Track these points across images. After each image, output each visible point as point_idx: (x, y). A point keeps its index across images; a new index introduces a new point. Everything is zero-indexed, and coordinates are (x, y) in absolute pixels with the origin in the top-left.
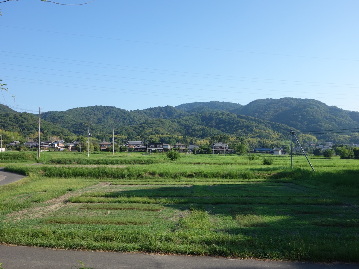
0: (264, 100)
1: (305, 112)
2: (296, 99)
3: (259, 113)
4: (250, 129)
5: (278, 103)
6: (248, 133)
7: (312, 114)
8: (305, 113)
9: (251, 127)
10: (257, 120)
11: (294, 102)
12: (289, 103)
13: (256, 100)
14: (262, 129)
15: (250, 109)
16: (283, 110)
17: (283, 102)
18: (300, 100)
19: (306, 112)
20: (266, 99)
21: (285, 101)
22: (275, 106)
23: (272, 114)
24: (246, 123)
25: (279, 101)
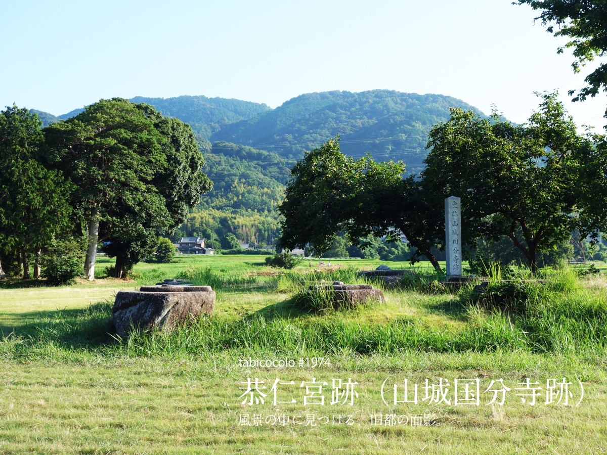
0: (323, 96)
1: (403, 135)
2: (403, 95)
3: (296, 135)
4: (223, 183)
5: (352, 105)
6: (217, 194)
7: (421, 139)
8: (404, 137)
9: (227, 179)
10: (266, 158)
11: (396, 103)
12: (380, 106)
13: (303, 95)
14: (257, 183)
15: (278, 122)
16: (355, 127)
17: (365, 102)
18: (412, 99)
19: (405, 132)
20: (331, 93)
21: (371, 101)
22: (341, 114)
23: (324, 138)
24: (220, 168)
25: (355, 101)
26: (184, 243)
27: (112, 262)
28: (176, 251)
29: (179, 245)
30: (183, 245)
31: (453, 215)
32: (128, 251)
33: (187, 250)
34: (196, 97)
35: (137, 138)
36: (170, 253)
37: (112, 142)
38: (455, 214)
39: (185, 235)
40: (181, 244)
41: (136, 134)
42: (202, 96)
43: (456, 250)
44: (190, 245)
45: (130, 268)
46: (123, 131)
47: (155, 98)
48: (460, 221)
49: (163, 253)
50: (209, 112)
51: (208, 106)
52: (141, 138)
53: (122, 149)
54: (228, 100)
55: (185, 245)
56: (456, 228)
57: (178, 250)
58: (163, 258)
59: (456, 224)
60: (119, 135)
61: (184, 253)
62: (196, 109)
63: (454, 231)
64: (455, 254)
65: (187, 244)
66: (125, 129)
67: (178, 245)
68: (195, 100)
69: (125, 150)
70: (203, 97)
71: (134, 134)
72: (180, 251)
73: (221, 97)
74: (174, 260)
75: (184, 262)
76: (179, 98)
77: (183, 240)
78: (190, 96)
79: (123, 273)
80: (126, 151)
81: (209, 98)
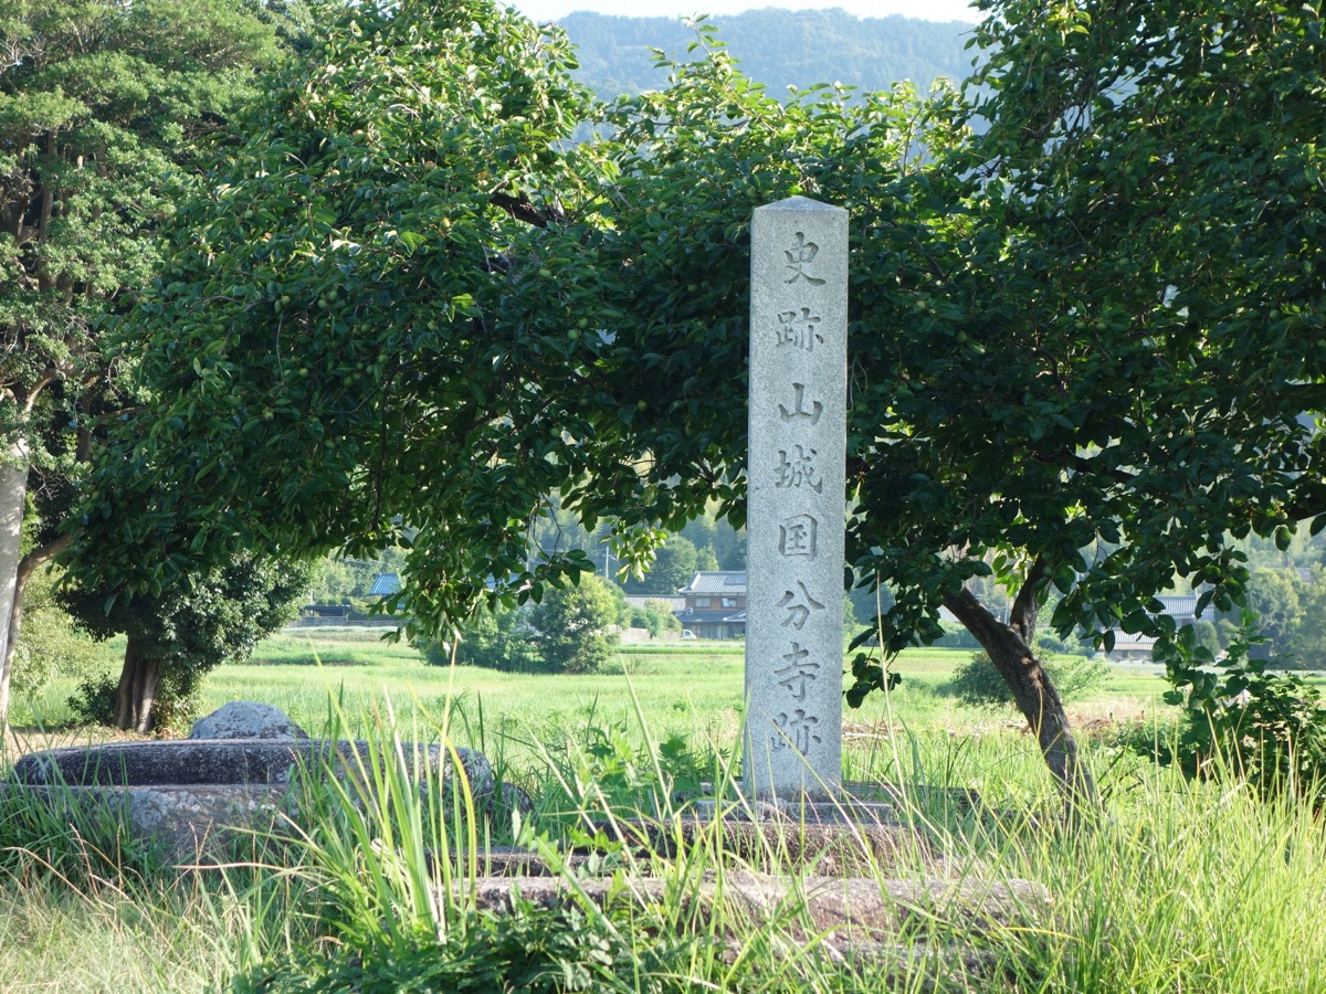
26: (702, 597)
27: (108, 658)
28: (670, 625)
29: (683, 600)
30: (699, 603)
31: (785, 340)
32: (165, 614)
33: (716, 624)
34: (811, 15)
35: (183, 96)
36: (598, 632)
37: (58, 109)
38: (800, 328)
39: (714, 563)
40: (691, 599)
41: (185, 79)
42: (834, 11)
43: (799, 599)
44: (726, 603)
45: (185, 688)
46: (119, 61)
47: (648, 21)
48: (842, 385)
49: (570, 634)
50: (858, 74)
51: (858, 50)
52: (204, 95)
53: (111, 144)
54: (938, 26)
55: (707, 603)
56: (805, 433)
57: (678, 625)
58: (566, 652)
59: (808, 407)
60: (97, 79)
61: (701, 636)
62: (807, 61)
63: (793, 456)
64: (792, 634)
65: (716, 598)
66: (134, 53)
67: (679, 604)
68: (806, 25)
69: (124, 148)
70: (837, 14)
71: (175, 78)
72: (686, 625)
73: (908, 16)
74: (612, 661)
75: (655, 672)
76: (740, 18)
77: (699, 584)
78: (785, 13)
79: (154, 707)
80: (130, 154)
81: (861, 19)
